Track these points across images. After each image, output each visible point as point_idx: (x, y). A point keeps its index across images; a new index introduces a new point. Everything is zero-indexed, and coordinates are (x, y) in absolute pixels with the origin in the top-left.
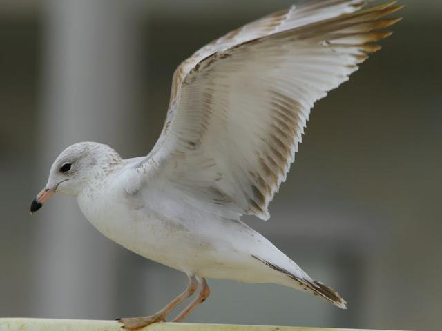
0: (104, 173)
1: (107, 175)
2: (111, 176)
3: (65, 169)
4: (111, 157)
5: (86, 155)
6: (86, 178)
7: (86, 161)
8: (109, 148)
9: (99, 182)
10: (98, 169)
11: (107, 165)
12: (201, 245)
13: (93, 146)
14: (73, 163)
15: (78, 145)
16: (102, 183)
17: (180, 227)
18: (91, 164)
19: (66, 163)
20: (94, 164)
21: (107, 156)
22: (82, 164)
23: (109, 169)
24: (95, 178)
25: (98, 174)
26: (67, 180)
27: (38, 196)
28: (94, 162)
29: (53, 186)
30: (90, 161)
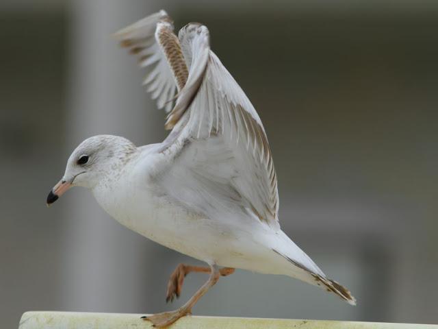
0: (122, 163)
1: (125, 164)
2: (129, 164)
3: (82, 161)
4: (127, 147)
5: (103, 148)
6: (103, 170)
7: (103, 154)
8: (125, 139)
9: (117, 172)
10: (115, 160)
11: (123, 155)
12: (222, 234)
13: (110, 138)
14: (90, 155)
15: (95, 137)
16: (120, 173)
17: (201, 215)
18: (108, 157)
19: (84, 155)
20: (111, 156)
21: (123, 146)
22: (99, 156)
23: (126, 159)
24: (113, 169)
25: (116, 165)
26: (84, 172)
27: (55, 188)
28: (111, 155)
29: (70, 178)
30: (107, 154)
